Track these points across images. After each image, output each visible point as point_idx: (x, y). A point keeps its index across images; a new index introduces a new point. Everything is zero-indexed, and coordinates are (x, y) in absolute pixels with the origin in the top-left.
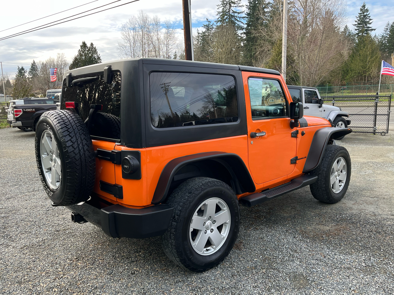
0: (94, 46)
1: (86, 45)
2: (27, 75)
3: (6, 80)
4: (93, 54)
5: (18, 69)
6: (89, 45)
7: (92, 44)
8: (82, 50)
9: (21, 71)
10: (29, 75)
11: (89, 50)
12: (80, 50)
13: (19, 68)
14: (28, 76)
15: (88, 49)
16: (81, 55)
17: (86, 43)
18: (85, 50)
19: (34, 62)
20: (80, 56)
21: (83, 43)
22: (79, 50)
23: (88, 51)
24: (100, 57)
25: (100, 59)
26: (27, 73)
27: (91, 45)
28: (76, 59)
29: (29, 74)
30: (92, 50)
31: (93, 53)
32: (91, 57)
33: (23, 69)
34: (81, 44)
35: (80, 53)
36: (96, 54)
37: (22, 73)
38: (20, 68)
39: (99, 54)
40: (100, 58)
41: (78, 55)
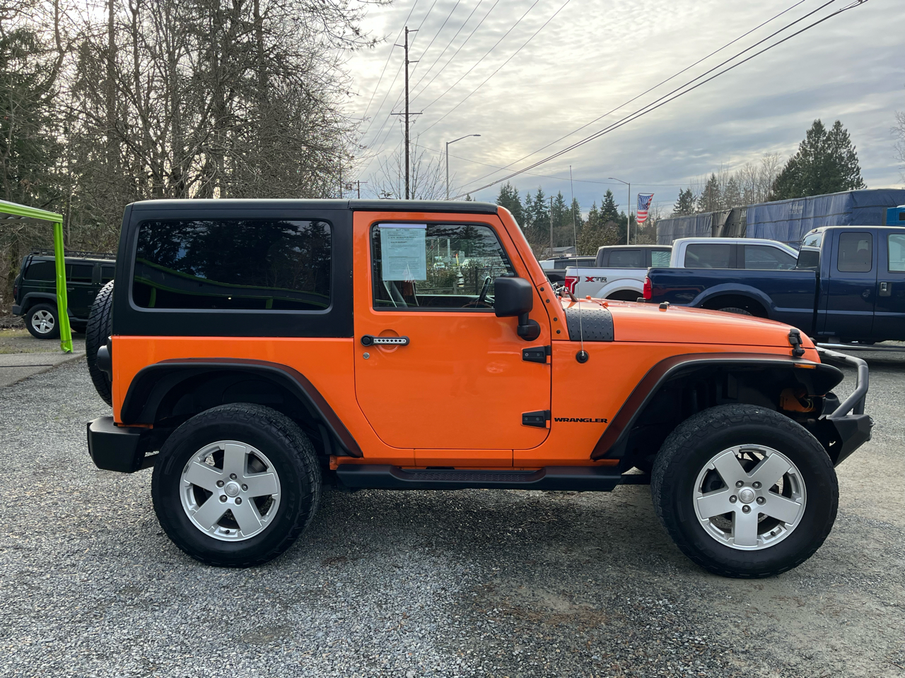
0: (843, 129)
1: (822, 127)
2: (695, 206)
3: (653, 219)
4: (836, 148)
5: (680, 195)
6: (828, 128)
7: (838, 125)
8: (809, 142)
9: (685, 199)
10: (700, 206)
11: (828, 139)
12: (806, 142)
13: (682, 192)
14: (696, 209)
15: (825, 138)
16: (805, 153)
17: (822, 123)
18: (818, 139)
19: (714, 177)
20: (803, 155)
21: (815, 123)
22: (804, 142)
23: (824, 142)
24: (854, 153)
25: (854, 159)
26: (696, 203)
27: (835, 126)
28: (792, 164)
29: (700, 204)
30: (836, 139)
31: (839, 145)
32: (831, 156)
33: (689, 194)
34: (810, 128)
35: (804, 149)
36: (847, 146)
37: (686, 202)
38: (684, 192)
39: (853, 147)
40: (856, 156)
41: (798, 154)
